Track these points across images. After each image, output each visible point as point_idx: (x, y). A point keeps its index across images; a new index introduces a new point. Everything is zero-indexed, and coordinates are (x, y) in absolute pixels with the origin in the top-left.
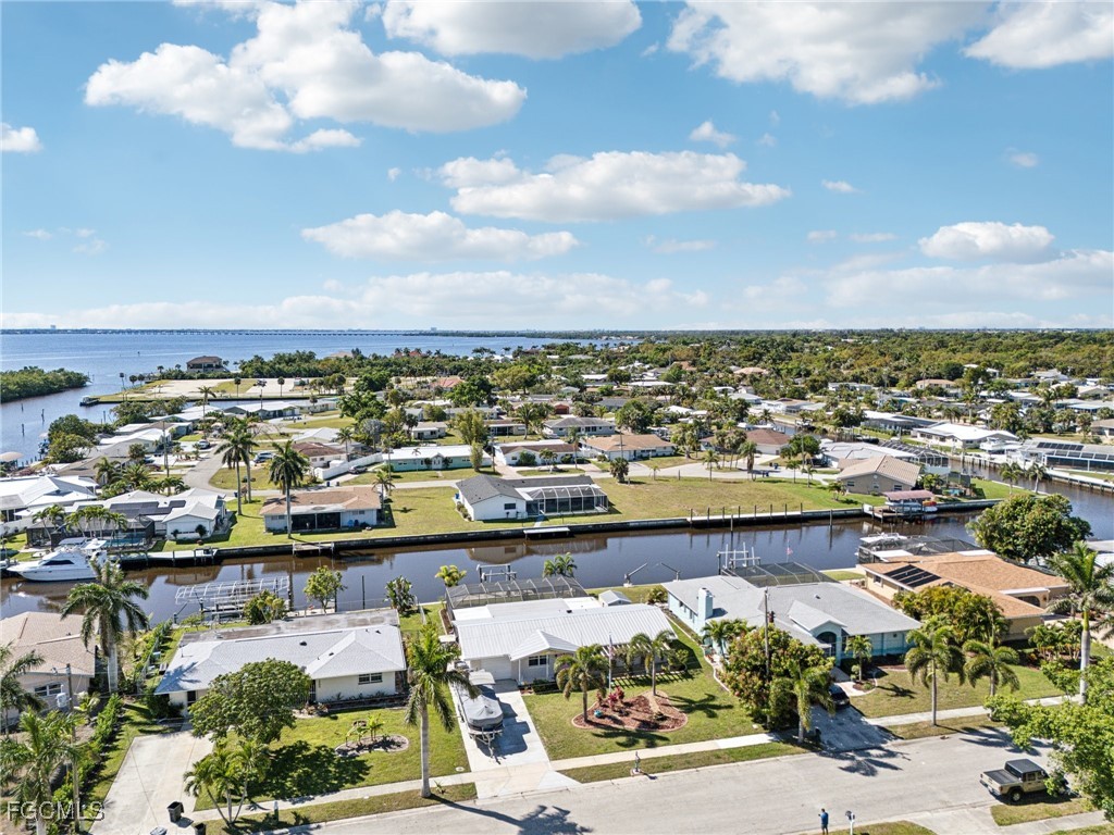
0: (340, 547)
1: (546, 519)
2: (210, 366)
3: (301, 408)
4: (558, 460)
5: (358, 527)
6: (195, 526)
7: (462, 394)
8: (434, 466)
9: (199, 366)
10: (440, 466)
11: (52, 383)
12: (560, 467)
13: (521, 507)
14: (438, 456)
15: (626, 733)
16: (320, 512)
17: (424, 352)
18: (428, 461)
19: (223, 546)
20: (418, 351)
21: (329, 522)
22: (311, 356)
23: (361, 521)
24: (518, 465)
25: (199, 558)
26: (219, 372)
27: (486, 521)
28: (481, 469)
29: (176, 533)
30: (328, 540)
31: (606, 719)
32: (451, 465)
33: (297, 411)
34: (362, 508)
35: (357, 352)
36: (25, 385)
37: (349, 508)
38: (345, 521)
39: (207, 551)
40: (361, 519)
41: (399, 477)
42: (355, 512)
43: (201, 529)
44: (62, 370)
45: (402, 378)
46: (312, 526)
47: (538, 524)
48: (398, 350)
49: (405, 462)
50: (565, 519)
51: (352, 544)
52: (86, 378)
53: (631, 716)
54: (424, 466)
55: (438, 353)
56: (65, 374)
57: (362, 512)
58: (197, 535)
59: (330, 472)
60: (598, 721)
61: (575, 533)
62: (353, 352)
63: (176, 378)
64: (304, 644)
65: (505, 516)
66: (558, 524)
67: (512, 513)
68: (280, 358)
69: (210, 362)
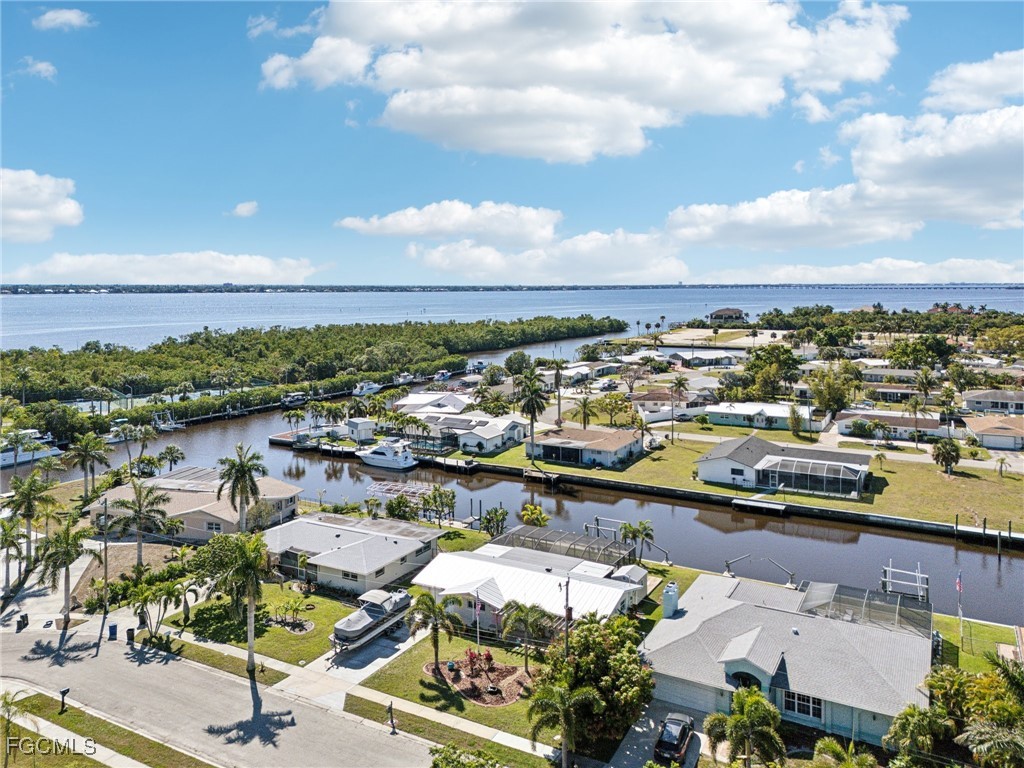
0: (562, 479)
1: (774, 493)
2: (731, 317)
3: (741, 358)
4: (906, 436)
5: (593, 464)
6: (475, 443)
7: (904, 353)
8: (756, 424)
9: (720, 317)
10: (763, 425)
11: (596, 327)
12: (896, 443)
13: (750, 476)
14: (759, 414)
15: (445, 691)
16: (563, 446)
17: (965, 308)
18: (750, 419)
19: (485, 461)
20: (958, 306)
21: (571, 456)
22: (829, 310)
23: (598, 461)
24: (851, 435)
25: (460, 468)
26: (738, 323)
27: (707, 483)
28: (802, 434)
29: (465, 445)
30: (555, 471)
31: (453, 674)
32: (774, 425)
33: (734, 361)
34: (598, 448)
35: (878, 306)
36: (573, 329)
37: (589, 447)
38: (586, 457)
39: (467, 463)
40: (599, 458)
41: (710, 429)
42: (593, 451)
43: (480, 445)
44: (608, 317)
45: (875, 334)
46: (557, 458)
47: (757, 496)
48: (937, 305)
49: (727, 416)
50: (788, 497)
51: (574, 479)
52: (627, 325)
54: (746, 423)
55: (983, 308)
56: (610, 321)
57: (599, 452)
58: (477, 449)
59: (655, 416)
62: (874, 307)
63: (698, 327)
64: (338, 536)
65: (731, 482)
66: (777, 503)
67: (739, 478)
68: (798, 312)
69: (731, 313)
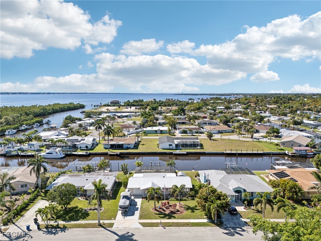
0: (121, 154)
1: (181, 149)
2: (116, 103)
3: (133, 115)
4: (194, 132)
5: (128, 148)
6: (85, 146)
7: (176, 112)
8: (158, 132)
9: (113, 103)
10: (160, 133)
11: (76, 107)
12: (194, 134)
13: (174, 146)
14: (159, 130)
15: (165, 214)
16: (117, 144)
17: (174, 100)
19: (91, 152)
20: (172, 99)
21: (120, 147)
22: (142, 101)
23: (129, 147)
24: (182, 133)
25: (84, 155)
26: (118, 105)
27: (163, 149)
28: (171, 134)
29: (80, 147)
30: (118, 152)
31: (161, 210)
32: (163, 132)
33: (131, 116)
34: (129, 143)
36: (69, 107)
37: (126, 143)
38: (125, 147)
39: (86, 153)
40: (129, 146)
41: (147, 135)
42: (127, 144)
43: (87, 147)
44: (79, 103)
45: (162, 107)
46: (116, 148)
47: (178, 151)
48: (167, 99)
49: (150, 131)
50: (186, 150)
51: (125, 153)
52: (85, 106)
53: (169, 209)
54: (155, 132)
55: (178, 100)
56: (79, 105)
57: (129, 144)
58: (86, 148)
59: (129, 133)
60: (159, 210)
61: (188, 154)
62: (154, 100)
63: (107, 106)
64: (87, 180)
65: (169, 148)
66: (184, 151)
67: (171, 147)
68: (134, 101)
